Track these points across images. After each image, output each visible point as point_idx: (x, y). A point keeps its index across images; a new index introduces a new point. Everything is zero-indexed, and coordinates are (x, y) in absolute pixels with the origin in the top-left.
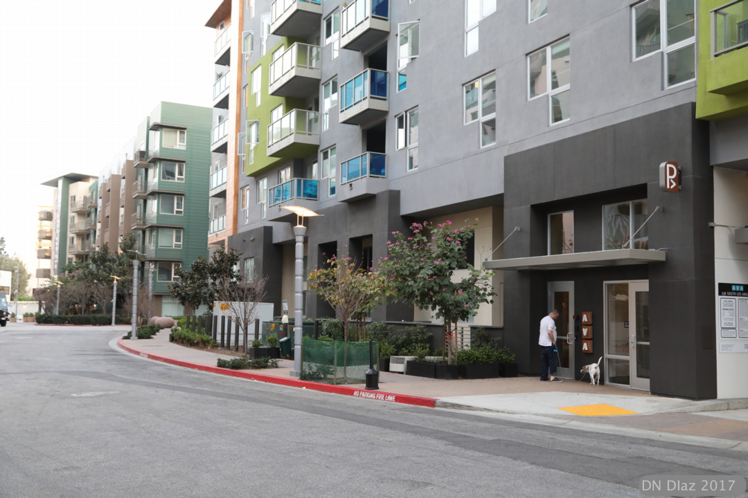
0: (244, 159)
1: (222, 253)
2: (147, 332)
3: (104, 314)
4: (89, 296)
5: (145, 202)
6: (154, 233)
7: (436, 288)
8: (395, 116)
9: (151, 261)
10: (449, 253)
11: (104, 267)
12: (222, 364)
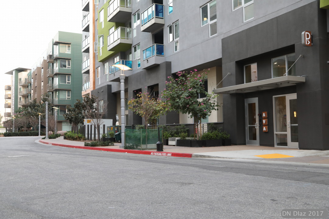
0: (97, 54)
1: (88, 98)
2: (54, 136)
3: (35, 131)
5: (53, 79)
6: (57, 93)
8: (168, 26)
9: (56, 106)
10: (196, 86)
11: (35, 109)
12: (86, 145)
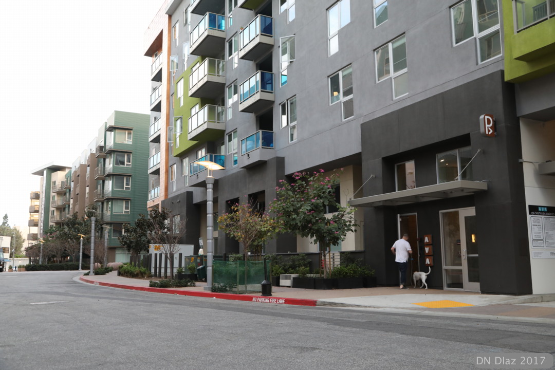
0: (172, 145)
1: (156, 211)
3: (74, 263)
4: (63, 250)
5: (103, 182)
6: (110, 203)
8: (280, 104)
9: (107, 224)
10: (322, 195)
11: (75, 229)
12: (152, 285)
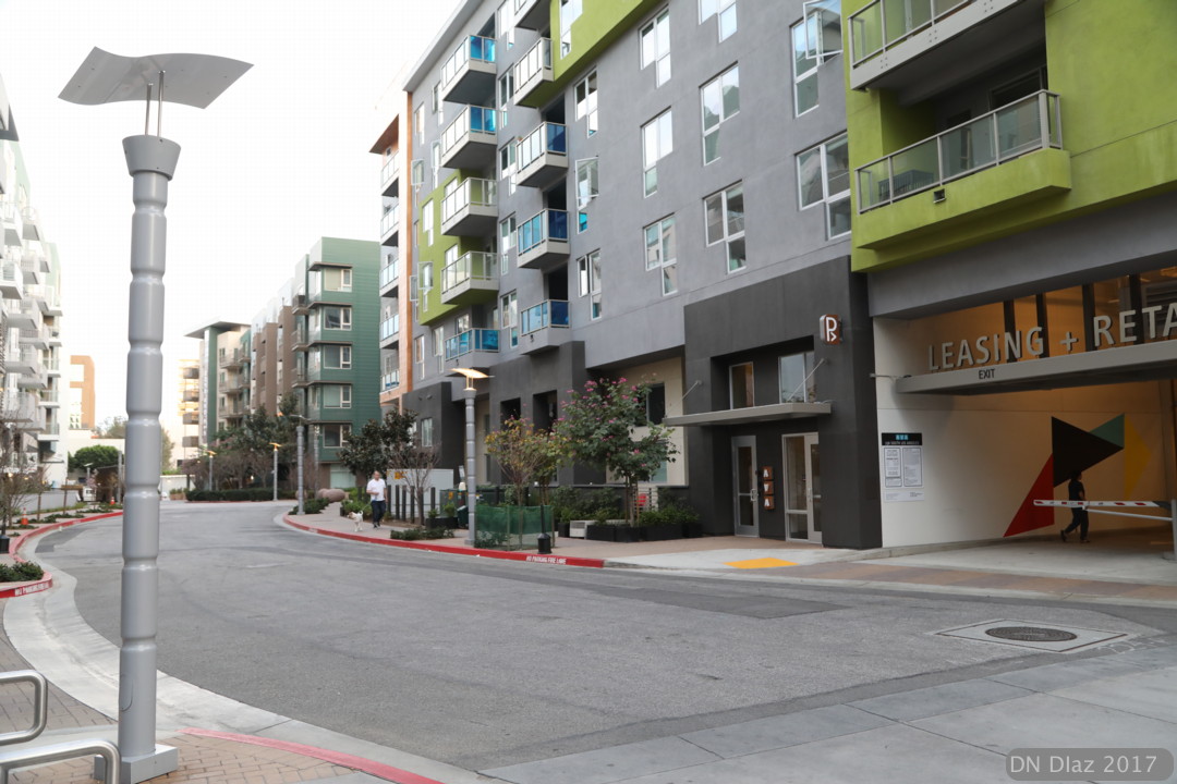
0: (417, 305)
1: (395, 415)
2: (315, 506)
3: (265, 488)
4: (246, 467)
5: (307, 354)
6: (318, 394)
7: (613, 449)
8: (578, 258)
9: (315, 424)
11: (262, 432)
12: (395, 536)
